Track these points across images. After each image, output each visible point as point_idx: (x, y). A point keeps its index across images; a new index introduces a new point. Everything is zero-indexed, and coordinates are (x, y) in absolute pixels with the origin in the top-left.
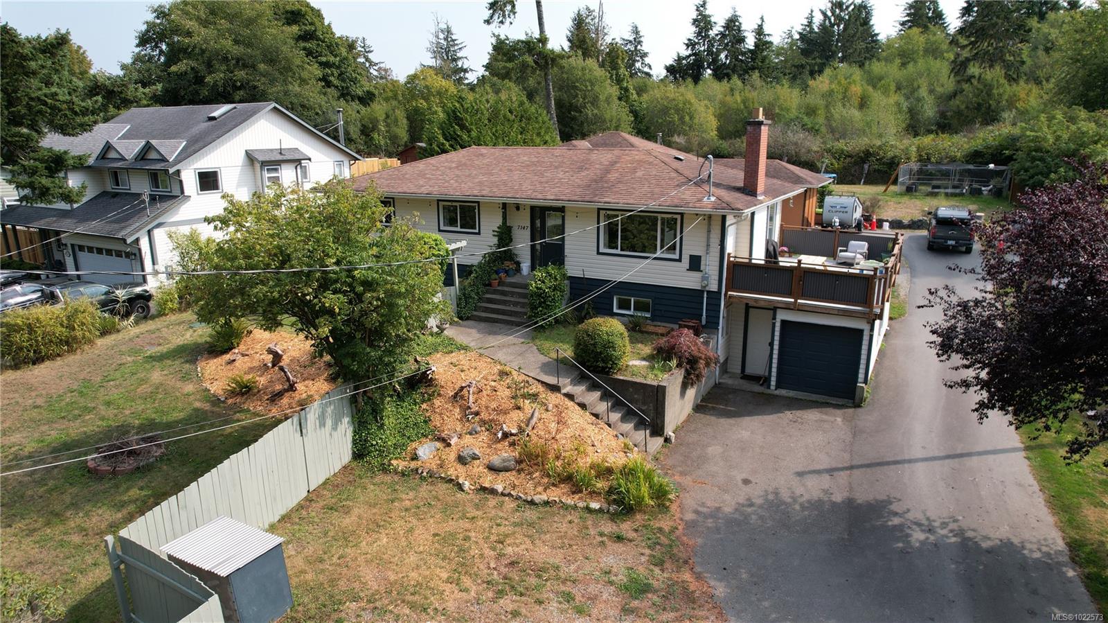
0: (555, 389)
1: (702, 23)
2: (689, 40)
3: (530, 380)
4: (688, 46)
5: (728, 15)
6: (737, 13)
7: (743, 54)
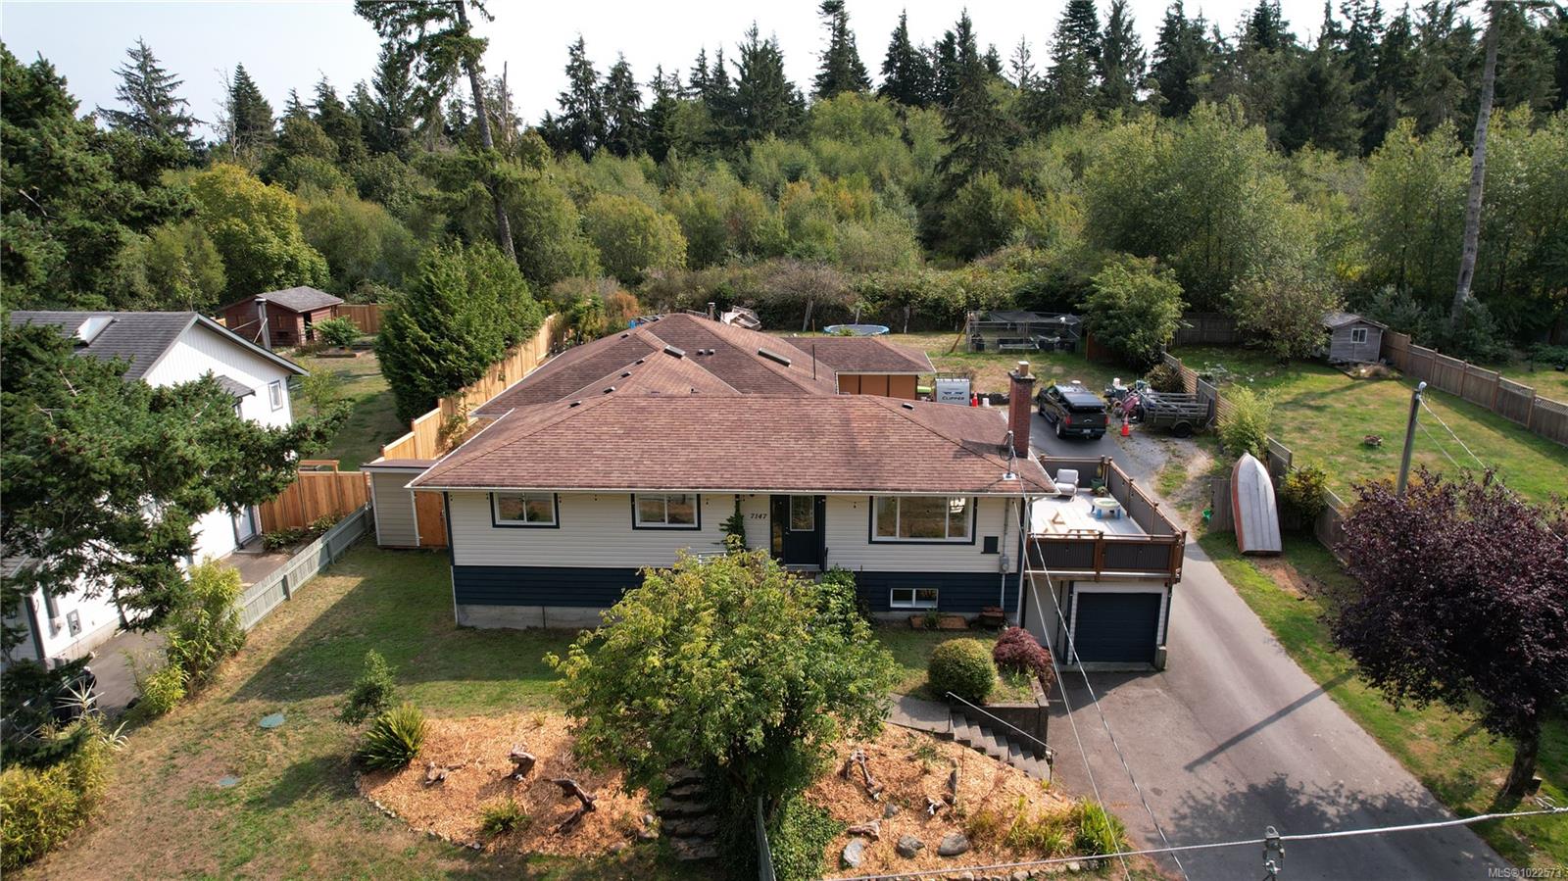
0: (946, 737)
1: (580, 71)
2: (564, 94)
3: (913, 732)
4: (563, 104)
5: (614, 63)
6: (627, 60)
7: (639, 115)
